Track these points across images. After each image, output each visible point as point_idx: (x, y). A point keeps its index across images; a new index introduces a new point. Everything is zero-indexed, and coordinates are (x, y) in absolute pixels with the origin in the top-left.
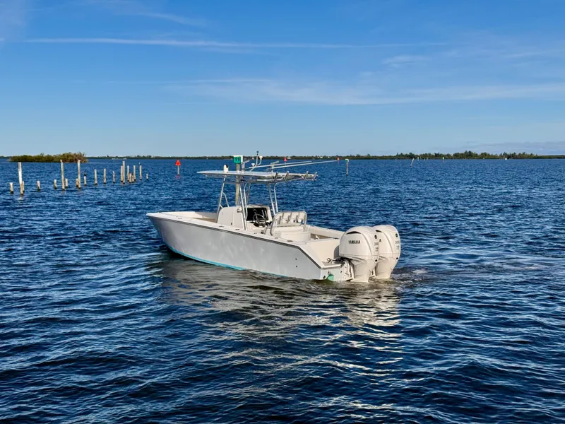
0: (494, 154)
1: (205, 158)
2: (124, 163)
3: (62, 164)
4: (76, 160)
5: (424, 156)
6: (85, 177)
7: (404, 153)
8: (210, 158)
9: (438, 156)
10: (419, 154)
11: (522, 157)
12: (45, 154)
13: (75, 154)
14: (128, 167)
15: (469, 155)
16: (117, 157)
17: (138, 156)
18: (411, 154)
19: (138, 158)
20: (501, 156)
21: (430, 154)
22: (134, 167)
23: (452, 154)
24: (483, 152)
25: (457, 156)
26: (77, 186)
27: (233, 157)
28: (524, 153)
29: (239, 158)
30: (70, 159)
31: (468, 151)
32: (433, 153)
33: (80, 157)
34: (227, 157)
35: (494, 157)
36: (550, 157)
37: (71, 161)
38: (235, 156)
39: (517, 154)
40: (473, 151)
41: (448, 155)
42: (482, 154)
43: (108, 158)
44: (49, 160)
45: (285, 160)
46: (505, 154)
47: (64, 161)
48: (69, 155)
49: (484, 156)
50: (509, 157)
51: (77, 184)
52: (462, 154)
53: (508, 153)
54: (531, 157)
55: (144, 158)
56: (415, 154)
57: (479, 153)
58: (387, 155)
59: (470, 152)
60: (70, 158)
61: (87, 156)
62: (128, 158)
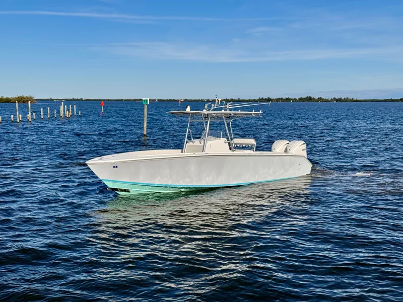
0: (327, 98)
1: (121, 100)
2: (63, 103)
3: (17, 104)
4: (28, 101)
5: (278, 100)
6: (34, 114)
7: (264, 98)
8: (125, 100)
9: (288, 100)
10: (274, 98)
11: (346, 100)
12: (5, 97)
13: (27, 97)
14: (66, 106)
15: (309, 99)
16: (57, 99)
17: (73, 99)
18: (269, 98)
19: (74, 100)
20: (332, 100)
21: (282, 99)
22: (70, 106)
23: (297, 98)
24: (319, 97)
25: (301, 99)
26: (28, 120)
27: (142, 100)
28: (347, 98)
29: (147, 100)
30: (23, 101)
31: (309, 96)
32: (284, 98)
33: (31, 99)
34: (138, 100)
35: (327, 101)
36: (366, 101)
37: (24, 102)
38: (143, 99)
39: (343, 98)
40: (312, 96)
41: (295, 99)
42: (319, 98)
43: (52, 100)
44: (8, 101)
45: (180, 102)
46: (334, 98)
47: (19, 102)
48: (22, 98)
49: (320, 99)
50: (337, 100)
51: (28, 118)
52: (305, 98)
53: (337, 98)
54: (353, 100)
55: (77, 100)
56: (272, 98)
57: (316, 98)
58: (252, 99)
59: (310, 97)
60: (23, 99)
61: (36, 98)
62: (66, 100)
